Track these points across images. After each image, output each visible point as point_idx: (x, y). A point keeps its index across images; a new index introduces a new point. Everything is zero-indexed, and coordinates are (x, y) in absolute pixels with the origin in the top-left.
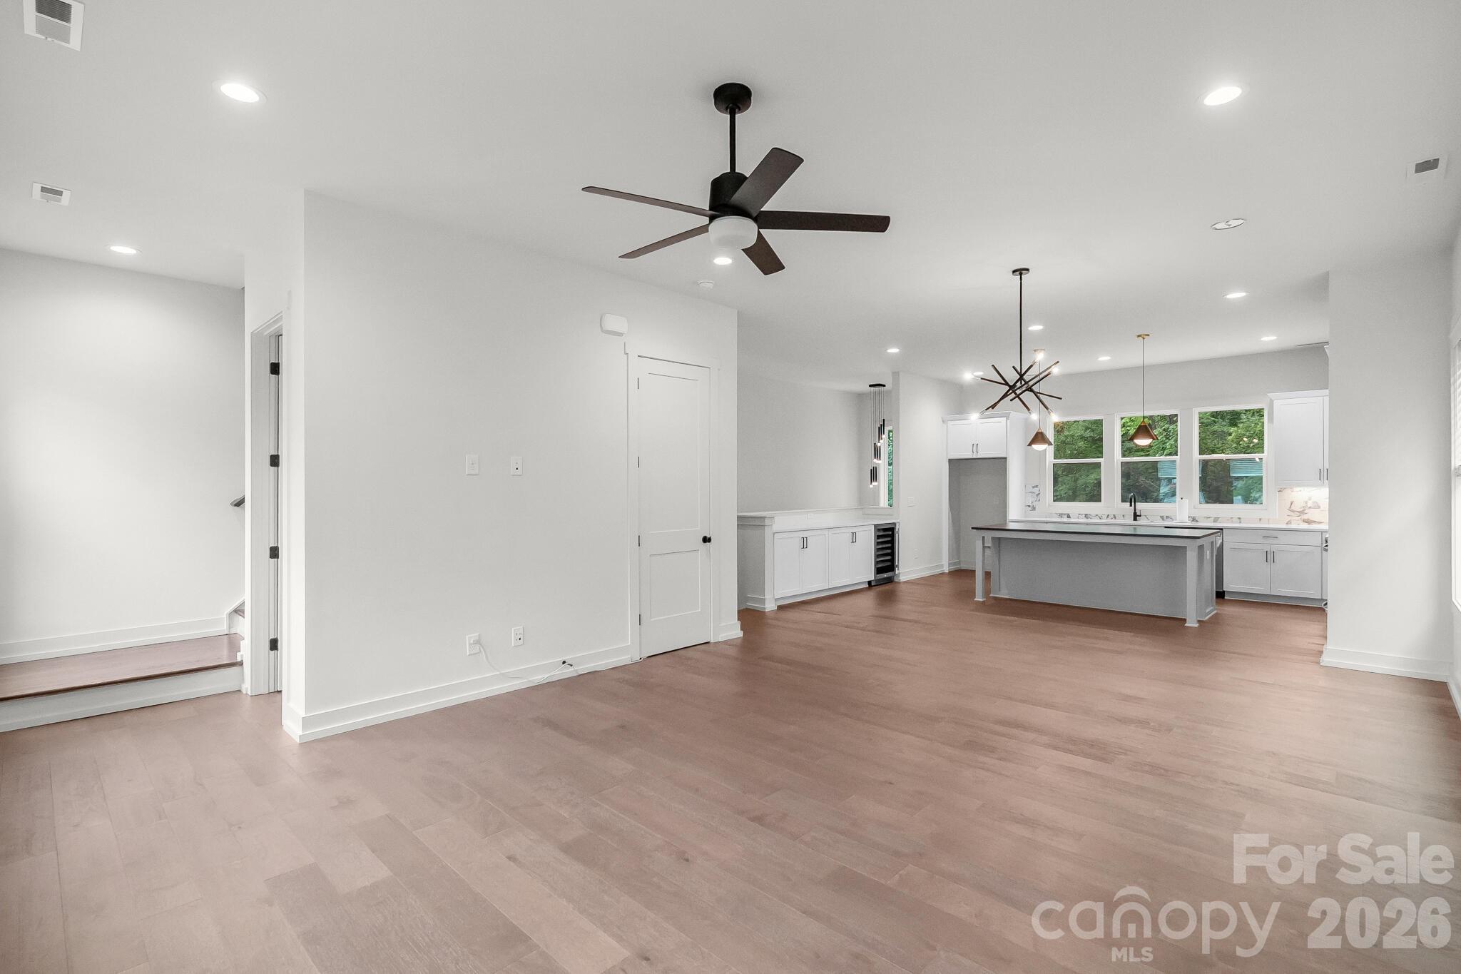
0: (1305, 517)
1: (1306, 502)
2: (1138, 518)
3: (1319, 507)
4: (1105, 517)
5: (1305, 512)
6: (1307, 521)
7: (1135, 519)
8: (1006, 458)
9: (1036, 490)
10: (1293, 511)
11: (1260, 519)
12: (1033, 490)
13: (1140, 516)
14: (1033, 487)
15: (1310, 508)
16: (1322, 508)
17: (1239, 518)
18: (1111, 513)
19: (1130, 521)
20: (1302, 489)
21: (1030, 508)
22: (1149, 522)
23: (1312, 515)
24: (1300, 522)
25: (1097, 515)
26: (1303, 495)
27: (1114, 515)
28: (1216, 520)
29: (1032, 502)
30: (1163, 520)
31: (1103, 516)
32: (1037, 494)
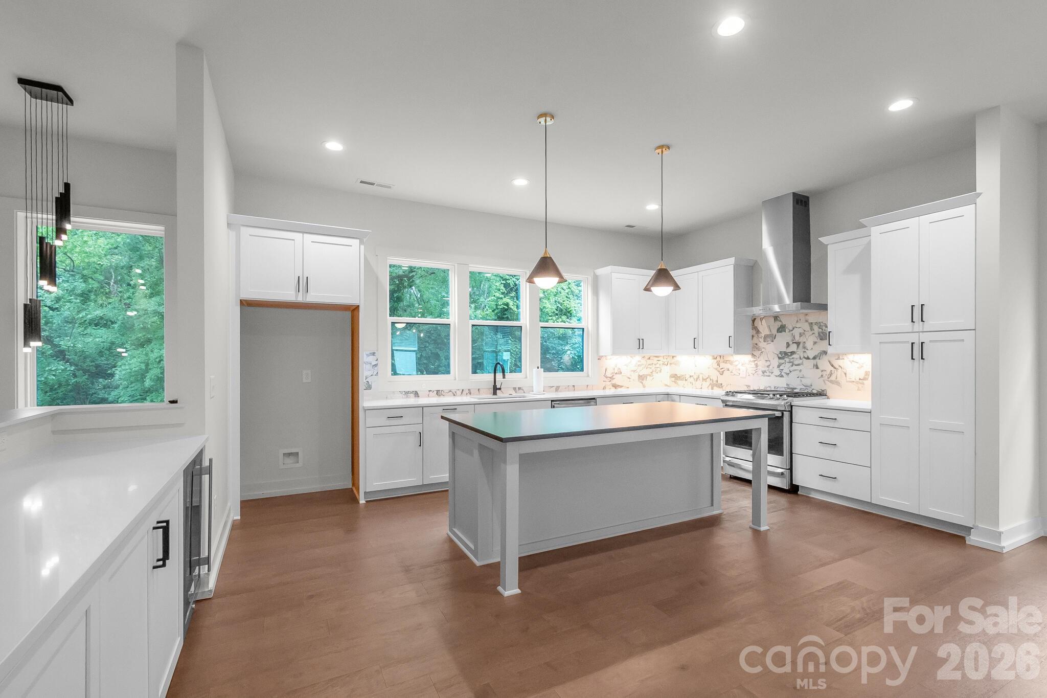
0: (613, 382)
1: (614, 369)
2: (498, 391)
3: (621, 373)
4: (459, 393)
5: (614, 377)
6: (615, 386)
7: (495, 393)
8: (357, 308)
9: (372, 360)
10: (607, 377)
11: (587, 386)
12: (370, 360)
13: (500, 389)
15: (616, 373)
18: (466, 387)
19: (487, 397)
20: (612, 357)
22: (507, 395)
23: (618, 380)
24: (611, 387)
25: (450, 391)
26: (614, 362)
27: (469, 390)
28: (557, 389)
29: (366, 378)
30: (516, 392)
31: (457, 392)
32: (373, 364)
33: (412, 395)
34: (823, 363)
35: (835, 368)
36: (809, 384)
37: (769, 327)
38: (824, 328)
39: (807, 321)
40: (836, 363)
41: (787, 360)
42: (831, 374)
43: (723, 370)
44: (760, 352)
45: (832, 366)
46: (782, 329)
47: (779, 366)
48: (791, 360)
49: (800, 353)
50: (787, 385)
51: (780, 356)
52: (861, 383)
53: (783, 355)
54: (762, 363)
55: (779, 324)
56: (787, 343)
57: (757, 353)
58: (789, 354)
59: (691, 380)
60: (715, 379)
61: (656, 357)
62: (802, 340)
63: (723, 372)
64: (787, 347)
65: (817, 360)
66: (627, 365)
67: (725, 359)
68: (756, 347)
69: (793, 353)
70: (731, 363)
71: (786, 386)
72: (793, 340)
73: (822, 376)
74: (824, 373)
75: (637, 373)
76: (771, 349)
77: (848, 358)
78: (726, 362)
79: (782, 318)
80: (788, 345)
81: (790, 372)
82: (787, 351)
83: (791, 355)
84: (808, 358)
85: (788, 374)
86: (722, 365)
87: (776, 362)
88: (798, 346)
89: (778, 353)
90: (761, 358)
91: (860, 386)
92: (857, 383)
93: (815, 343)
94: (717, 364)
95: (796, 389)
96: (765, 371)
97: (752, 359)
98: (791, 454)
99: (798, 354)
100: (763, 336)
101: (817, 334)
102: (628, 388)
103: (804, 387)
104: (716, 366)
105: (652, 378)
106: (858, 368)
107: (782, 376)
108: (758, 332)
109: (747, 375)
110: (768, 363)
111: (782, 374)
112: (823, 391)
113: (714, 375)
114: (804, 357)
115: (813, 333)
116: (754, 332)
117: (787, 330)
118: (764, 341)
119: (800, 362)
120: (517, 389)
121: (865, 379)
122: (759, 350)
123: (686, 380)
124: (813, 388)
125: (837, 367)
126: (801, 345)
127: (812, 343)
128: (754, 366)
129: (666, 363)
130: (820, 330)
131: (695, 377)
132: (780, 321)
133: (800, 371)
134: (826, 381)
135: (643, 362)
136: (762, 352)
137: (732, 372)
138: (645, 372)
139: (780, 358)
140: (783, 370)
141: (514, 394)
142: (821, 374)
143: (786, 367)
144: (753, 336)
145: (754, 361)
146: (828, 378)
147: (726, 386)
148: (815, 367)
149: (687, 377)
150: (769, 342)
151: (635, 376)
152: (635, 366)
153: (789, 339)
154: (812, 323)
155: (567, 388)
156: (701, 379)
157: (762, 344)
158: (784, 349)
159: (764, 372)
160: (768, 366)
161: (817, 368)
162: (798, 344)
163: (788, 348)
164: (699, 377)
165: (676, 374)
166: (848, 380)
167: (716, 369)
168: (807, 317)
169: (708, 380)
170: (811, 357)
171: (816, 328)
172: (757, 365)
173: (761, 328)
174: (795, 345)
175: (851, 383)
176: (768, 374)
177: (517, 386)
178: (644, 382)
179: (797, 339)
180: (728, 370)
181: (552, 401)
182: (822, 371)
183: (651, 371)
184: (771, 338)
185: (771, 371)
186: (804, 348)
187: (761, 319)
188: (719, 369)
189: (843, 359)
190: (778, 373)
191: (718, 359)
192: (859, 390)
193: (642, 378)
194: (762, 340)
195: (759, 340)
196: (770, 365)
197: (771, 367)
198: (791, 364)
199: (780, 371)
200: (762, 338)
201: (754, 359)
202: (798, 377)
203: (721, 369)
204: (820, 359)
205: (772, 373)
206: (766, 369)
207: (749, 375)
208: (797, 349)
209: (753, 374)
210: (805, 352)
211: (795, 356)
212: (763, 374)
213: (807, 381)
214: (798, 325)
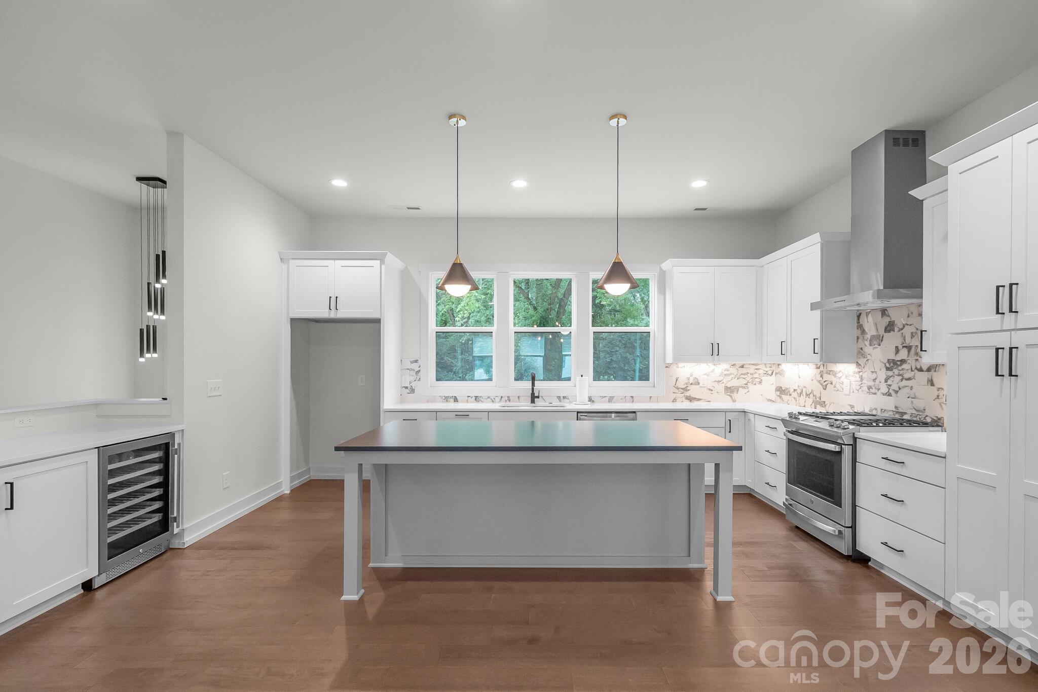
0: (688, 394)
1: (688, 379)
2: (536, 400)
3: (699, 384)
4: (498, 399)
5: (688, 388)
6: (690, 399)
7: (533, 401)
8: (378, 321)
9: (415, 366)
10: (678, 388)
11: (651, 397)
12: (413, 367)
13: (538, 397)
14: (412, 362)
15: (691, 384)
16: (701, 385)
17: (632, 397)
18: (506, 393)
19: (526, 405)
20: (685, 364)
21: (407, 391)
22: (547, 404)
23: (694, 391)
24: (684, 399)
25: (489, 397)
26: (686, 371)
27: (508, 397)
28: (611, 399)
29: (410, 383)
30: (560, 401)
31: (496, 399)
32: (416, 370)
33: (452, 400)
36: (922, 408)
37: (876, 324)
41: (896, 371)
43: (826, 383)
44: (866, 359)
46: (890, 327)
47: (886, 381)
48: (901, 372)
49: (911, 362)
50: (896, 407)
51: (888, 365)
53: (892, 364)
54: (867, 376)
55: (887, 320)
56: (897, 347)
57: (862, 361)
58: (899, 363)
59: (795, 395)
60: (818, 396)
61: (753, 364)
63: (826, 385)
64: (896, 354)
65: (932, 373)
66: (707, 375)
68: (861, 353)
69: (903, 361)
70: (834, 374)
71: (895, 410)
72: (903, 343)
73: (938, 396)
75: (723, 385)
76: (878, 355)
78: (829, 373)
79: (890, 312)
80: (897, 350)
81: (900, 389)
82: (897, 359)
83: (901, 365)
84: (921, 370)
85: (896, 392)
86: (825, 377)
87: (882, 374)
88: (909, 352)
89: (886, 361)
90: (867, 368)
94: (820, 375)
96: (871, 387)
97: (857, 370)
98: (854, 506)
99: (909, 363)
100: (869, 338)
102: (709, 401)
103: (914, 412)
104: (819, 377)
105: (747, 390)
107: (890, 395)
108: (863, 332)
109: (852, 391)
110: (874, 376)
111: (890, 391)
112: (939, 419)
113: (817, 388)
114: (916, 368)
116: (859, 331)
117: (896, 329)
118: (871, 345)
119: (911, 374)
120: (562, 398)
122: (864, 358)
123: (790, 395)
124: (926, 414)
126: (913, 350)
128: (859, 379)
129: (770, 373)
131: (799, 391)
132: (889, 316)
133: (911, 388)
134: (943, 405)
135: (733, 370)
136: (867, 360)
137: (835, 387)
138: (735, 383)
139: (887, 369)
140: (891, 385)
141: (558, 403)
142: (936, 393)
143: (895, 382)
144: (858, 338)
145: (859, 372)
147: (829, 404)
148: (929, 383)
149: (792, 390)
150: (875, 346)
151: (721, 388)
152: (720, 376)
153: (898, 342)
155: (624, 399)
156: (805, 395)
157: (868, 349)
158: (892, 356)
159: (869, 388)
160: (874, 380)
161: (932, 385)
162: (909, 348)
163: (898, 355)
164: (802, 391)
165: (781, 387)
167: (819, 382)
169: (812, 395)
170: (925, 368)
172: (862, 378)
173: (866, 327)
176: (874, 391)
177: (562, 395)
178: (735, 395)
179: (908, 341)
180: (831, 384)
181: (578, 412)
182: (939, 389)
183: (746, 382)
184: (878, 340)
185: (877, 387)
187: (867, 314)
188: (822, 382)
190: (885, 390)
191: (821, 368)
193: (730, 390)
194: (867, 343)
195: (864, 343)
196: (876, 379)
197: (877, 381)
198: (901, 377)
199: (888, 388)
200: (868, 340)
201: (859, 370)
202: (909, 397)
203: (825, 382)
204: (935, 371)
205: (879, 389)
206: (872, 383)
207: (853, 392)
208: (908, 356)
209: (858, 391)
210: (918, 359)
211: (905, 366)
212: (868, 391)
213: (920, 404)
214: (910, 321)
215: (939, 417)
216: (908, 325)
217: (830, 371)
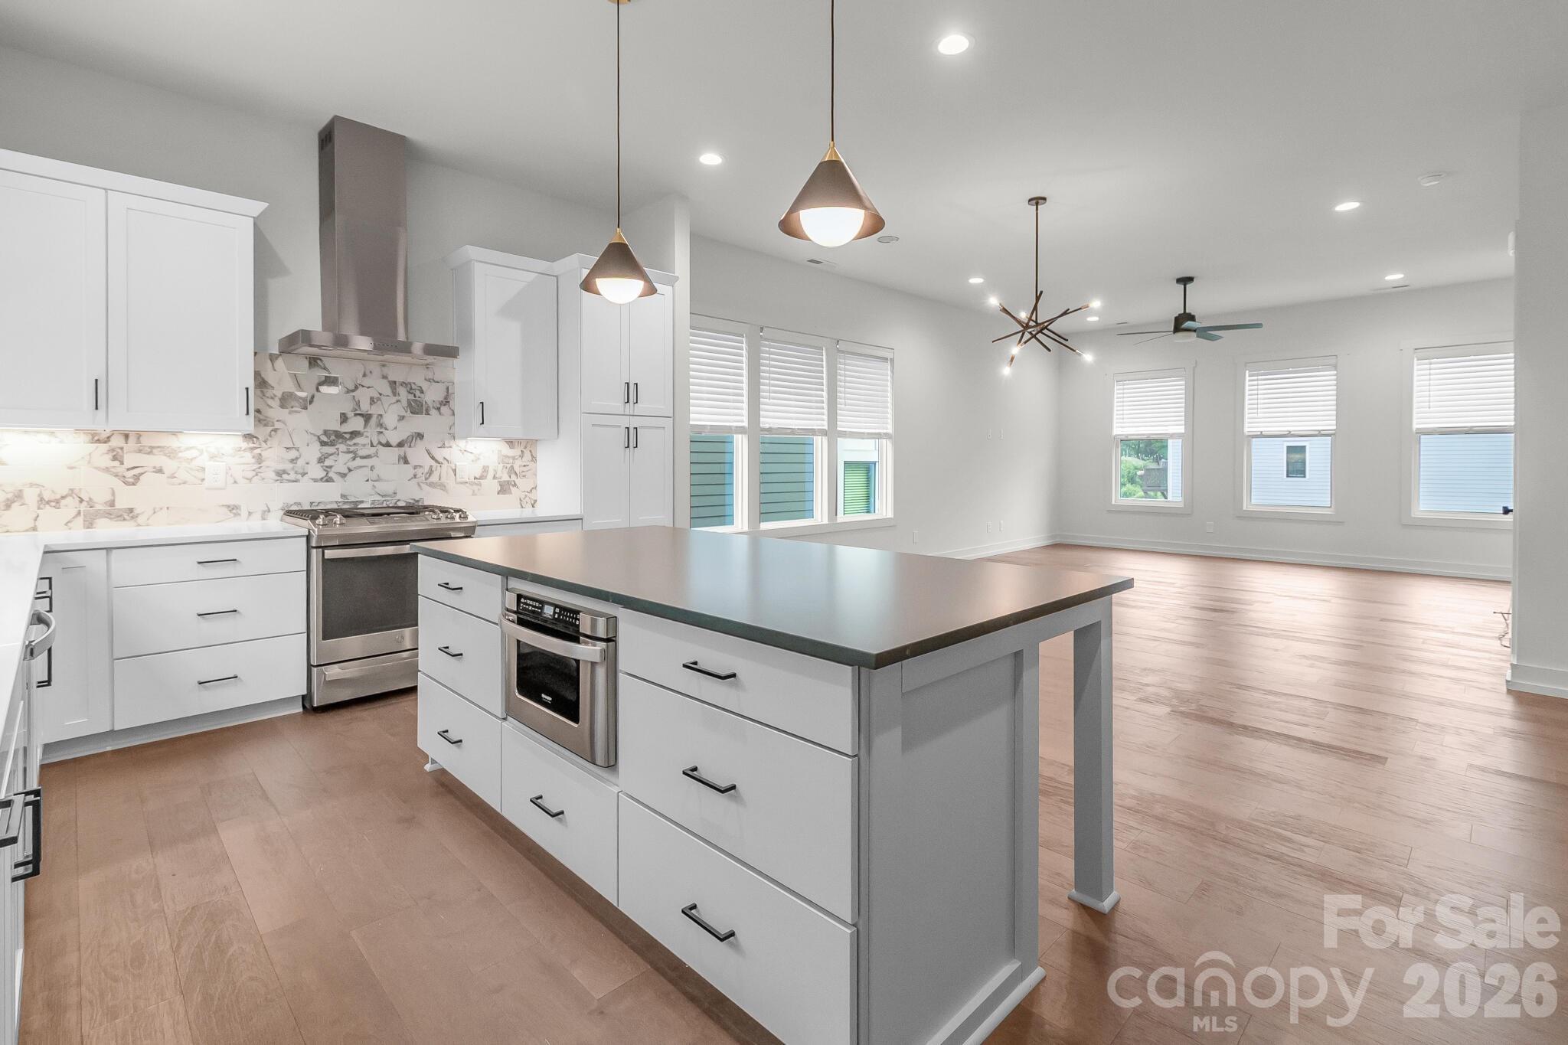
34: (417, 454)
35: (437, 461)
36: (391, 492)
37: (292, 377)
38: (418, 393)
39: (385, 377)
40: (439, 454)
41: (342, 447)
42: (431, 472)
43: (135, 472)
44: (271, 428)
45: (433, 458)
47: (321, 460)
48: (352, 449)
49: (371, 433)
50: (343, 496)
51: (324, 438)
52: (477, 484)
53: (333, 437)
54: (274, 455)
55: (321, 373)
56: (342, 415)
57: (262, 433)
58: (347, 436)
60: (101, 500)
62: (374, 410)
63: (137, 478)
64: (342, 423)
65: (406, 448)
67: (146, 441)
68: (258, 418)
69: (354, 434)
70: (171, 454)
71: (340, 500)
72: (357, 410)
73: (415, 476)
74: (419, 471)
76: (301, 426)
77: (458, 446)
78: (147, 451)
79: (324, 364)
80: (344, 418)
81: (350, 470)
82: (342, 431)
83: (351, 438)
84: (388, 445)
85: (344, 475)
86: (130, 460)
87: (314, 451)
88: (366, 422)
89: (321, 432)
90: (274, 442)
91: (476, 488)
92: (472, 484)
93: (402, 418)
94: (110, 456)
95: (362, 502)
96: (284, 472)
97: (244, 445)
99: (367, 437)
100: (279, 394)
101: (405, 403)
104: (106, 461)
106: (473, 461)
107: (329, 480)
108: (262, 384)
110: (293, 454)
111: (330, 475)
112: (418, 501)
114: (380, 443)
115: (398, 401)
117: (341, 389)
118: (282, 406)
119: (372, 451)
121: (482, 477)
122: (265, 425)
124: (397, 498)
125: (440, 459)
126: (373, 421)
127: (396, 418)
128: (253, 461)
130: (411, 397)
132: (325, 368)
133: (372, 468)
134: (421, 484)
136: (275, 430)
137: (172, 478)
139: (323, 444)
140: (331, 467)
142: (412, 472)
143: (341, 462)
145: (253, 449)
146: (426, 479)
147: (148, 512)
148: (402, 460)
150: (294, 410)
153: (345, 408)
154: (395, 382)
157: (275, 412)
158: (335, 425)
159: (280, 474)
160: (292, 461)
161: (406, 462)
162: (367, 418)
163: (345, 425)
166: (458, 480)
167: (107, 470)
168: (385, 370)
169: (69, 501)
170: (394, 441)
171: (402, 391)
172: (259, 459)
173: (270, 377)
174: (361, 421)
175: (462, 485)
176: (292, 476)
179: (365, 407)
180: (160, 471)
182: (415, 467)
184: (300, 401)
185: (300, 471)
186: (381, 425)
188: (121, 469)
189: (451, 447)
190: (319, 474)
191: (117, 442)
192: (474, 494)
194: (275, 403)
195: (266, 403)
196: (297, 458)
197: (300, 462)
198: (352, 455)
199: (325, 470)
200: (277, 399)
201: (252, 445)
202: (368, 481)
203: (128, 470)
204: (410, 446)
205: (304, 474)
206: (288, 466)
207: (235, 482)
208: (365, 428)
209: (250, 480)
210: (382, 432)
211: (357, 440)
212: (279, 478)
213: (384, 487)
214: (366, 382)
215: (417, 499)
216: (363, 386)
217: (152, 448)
